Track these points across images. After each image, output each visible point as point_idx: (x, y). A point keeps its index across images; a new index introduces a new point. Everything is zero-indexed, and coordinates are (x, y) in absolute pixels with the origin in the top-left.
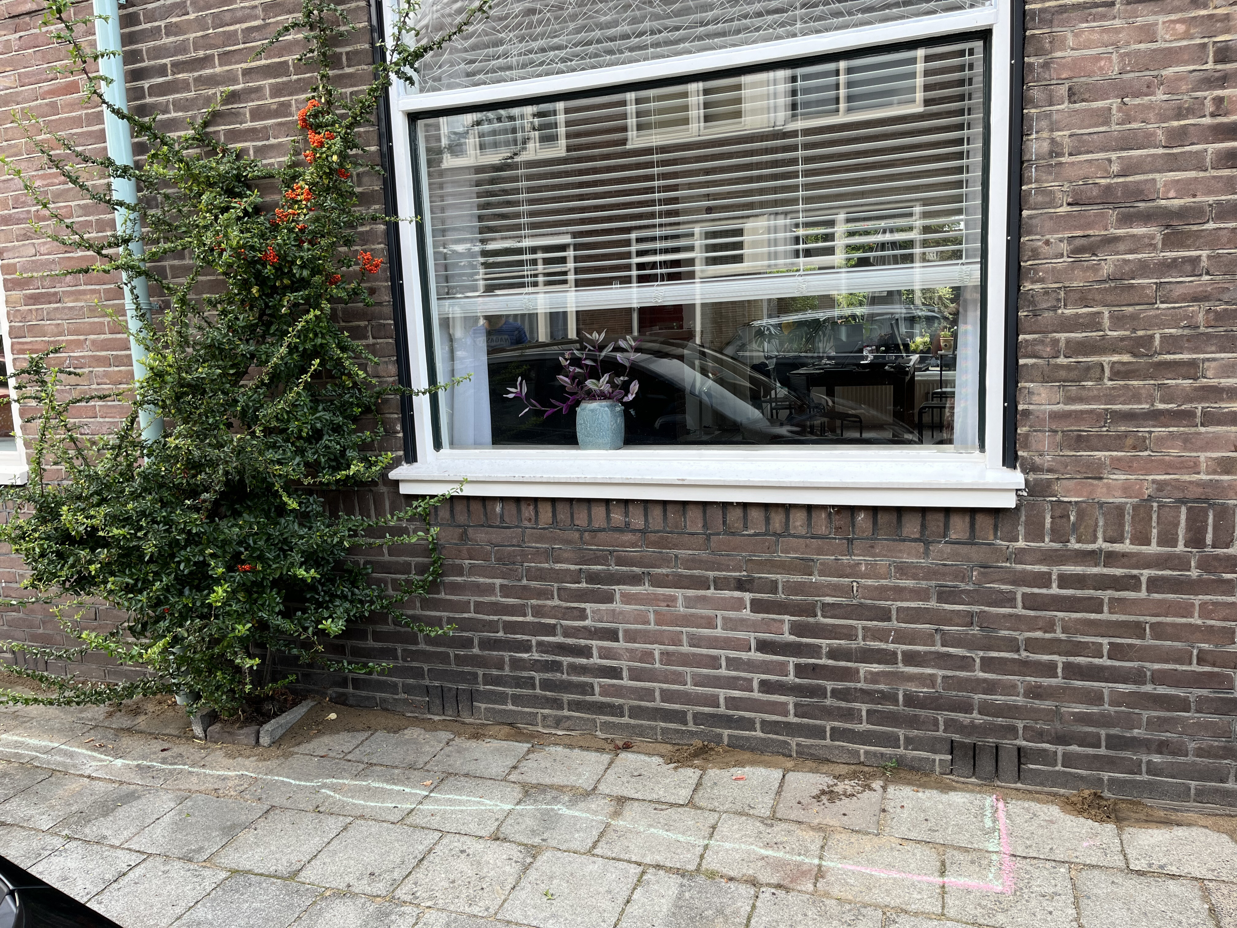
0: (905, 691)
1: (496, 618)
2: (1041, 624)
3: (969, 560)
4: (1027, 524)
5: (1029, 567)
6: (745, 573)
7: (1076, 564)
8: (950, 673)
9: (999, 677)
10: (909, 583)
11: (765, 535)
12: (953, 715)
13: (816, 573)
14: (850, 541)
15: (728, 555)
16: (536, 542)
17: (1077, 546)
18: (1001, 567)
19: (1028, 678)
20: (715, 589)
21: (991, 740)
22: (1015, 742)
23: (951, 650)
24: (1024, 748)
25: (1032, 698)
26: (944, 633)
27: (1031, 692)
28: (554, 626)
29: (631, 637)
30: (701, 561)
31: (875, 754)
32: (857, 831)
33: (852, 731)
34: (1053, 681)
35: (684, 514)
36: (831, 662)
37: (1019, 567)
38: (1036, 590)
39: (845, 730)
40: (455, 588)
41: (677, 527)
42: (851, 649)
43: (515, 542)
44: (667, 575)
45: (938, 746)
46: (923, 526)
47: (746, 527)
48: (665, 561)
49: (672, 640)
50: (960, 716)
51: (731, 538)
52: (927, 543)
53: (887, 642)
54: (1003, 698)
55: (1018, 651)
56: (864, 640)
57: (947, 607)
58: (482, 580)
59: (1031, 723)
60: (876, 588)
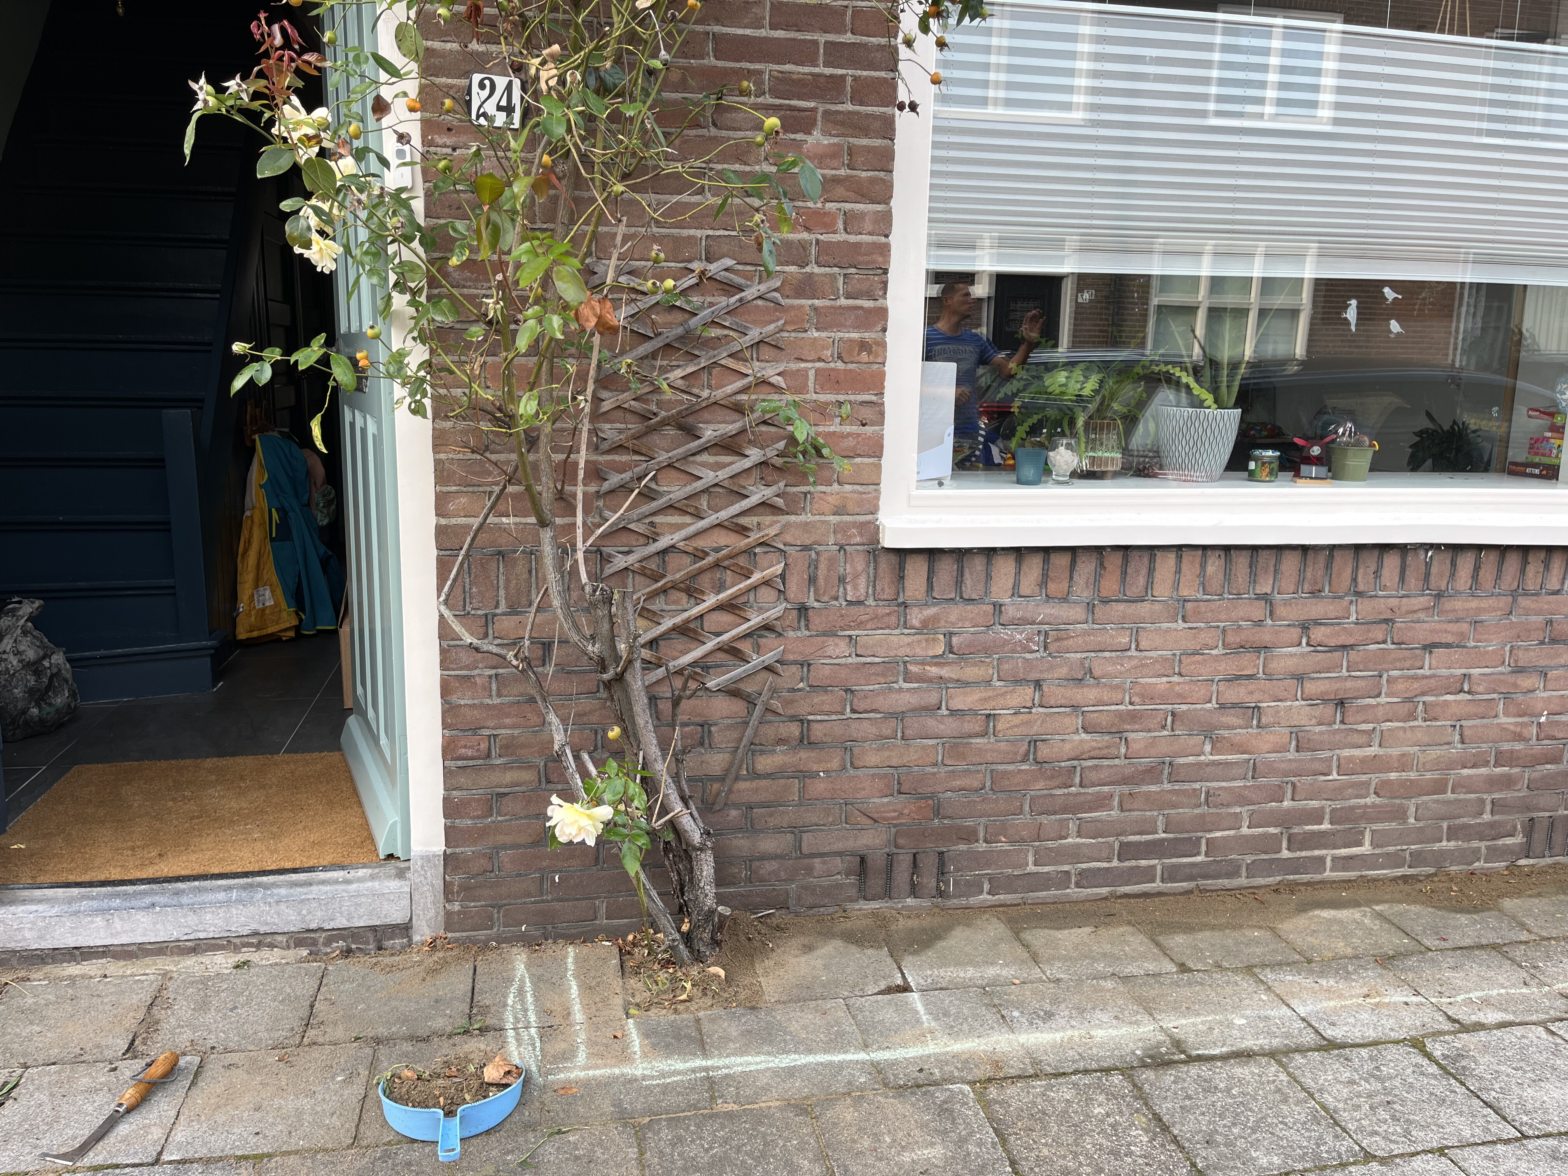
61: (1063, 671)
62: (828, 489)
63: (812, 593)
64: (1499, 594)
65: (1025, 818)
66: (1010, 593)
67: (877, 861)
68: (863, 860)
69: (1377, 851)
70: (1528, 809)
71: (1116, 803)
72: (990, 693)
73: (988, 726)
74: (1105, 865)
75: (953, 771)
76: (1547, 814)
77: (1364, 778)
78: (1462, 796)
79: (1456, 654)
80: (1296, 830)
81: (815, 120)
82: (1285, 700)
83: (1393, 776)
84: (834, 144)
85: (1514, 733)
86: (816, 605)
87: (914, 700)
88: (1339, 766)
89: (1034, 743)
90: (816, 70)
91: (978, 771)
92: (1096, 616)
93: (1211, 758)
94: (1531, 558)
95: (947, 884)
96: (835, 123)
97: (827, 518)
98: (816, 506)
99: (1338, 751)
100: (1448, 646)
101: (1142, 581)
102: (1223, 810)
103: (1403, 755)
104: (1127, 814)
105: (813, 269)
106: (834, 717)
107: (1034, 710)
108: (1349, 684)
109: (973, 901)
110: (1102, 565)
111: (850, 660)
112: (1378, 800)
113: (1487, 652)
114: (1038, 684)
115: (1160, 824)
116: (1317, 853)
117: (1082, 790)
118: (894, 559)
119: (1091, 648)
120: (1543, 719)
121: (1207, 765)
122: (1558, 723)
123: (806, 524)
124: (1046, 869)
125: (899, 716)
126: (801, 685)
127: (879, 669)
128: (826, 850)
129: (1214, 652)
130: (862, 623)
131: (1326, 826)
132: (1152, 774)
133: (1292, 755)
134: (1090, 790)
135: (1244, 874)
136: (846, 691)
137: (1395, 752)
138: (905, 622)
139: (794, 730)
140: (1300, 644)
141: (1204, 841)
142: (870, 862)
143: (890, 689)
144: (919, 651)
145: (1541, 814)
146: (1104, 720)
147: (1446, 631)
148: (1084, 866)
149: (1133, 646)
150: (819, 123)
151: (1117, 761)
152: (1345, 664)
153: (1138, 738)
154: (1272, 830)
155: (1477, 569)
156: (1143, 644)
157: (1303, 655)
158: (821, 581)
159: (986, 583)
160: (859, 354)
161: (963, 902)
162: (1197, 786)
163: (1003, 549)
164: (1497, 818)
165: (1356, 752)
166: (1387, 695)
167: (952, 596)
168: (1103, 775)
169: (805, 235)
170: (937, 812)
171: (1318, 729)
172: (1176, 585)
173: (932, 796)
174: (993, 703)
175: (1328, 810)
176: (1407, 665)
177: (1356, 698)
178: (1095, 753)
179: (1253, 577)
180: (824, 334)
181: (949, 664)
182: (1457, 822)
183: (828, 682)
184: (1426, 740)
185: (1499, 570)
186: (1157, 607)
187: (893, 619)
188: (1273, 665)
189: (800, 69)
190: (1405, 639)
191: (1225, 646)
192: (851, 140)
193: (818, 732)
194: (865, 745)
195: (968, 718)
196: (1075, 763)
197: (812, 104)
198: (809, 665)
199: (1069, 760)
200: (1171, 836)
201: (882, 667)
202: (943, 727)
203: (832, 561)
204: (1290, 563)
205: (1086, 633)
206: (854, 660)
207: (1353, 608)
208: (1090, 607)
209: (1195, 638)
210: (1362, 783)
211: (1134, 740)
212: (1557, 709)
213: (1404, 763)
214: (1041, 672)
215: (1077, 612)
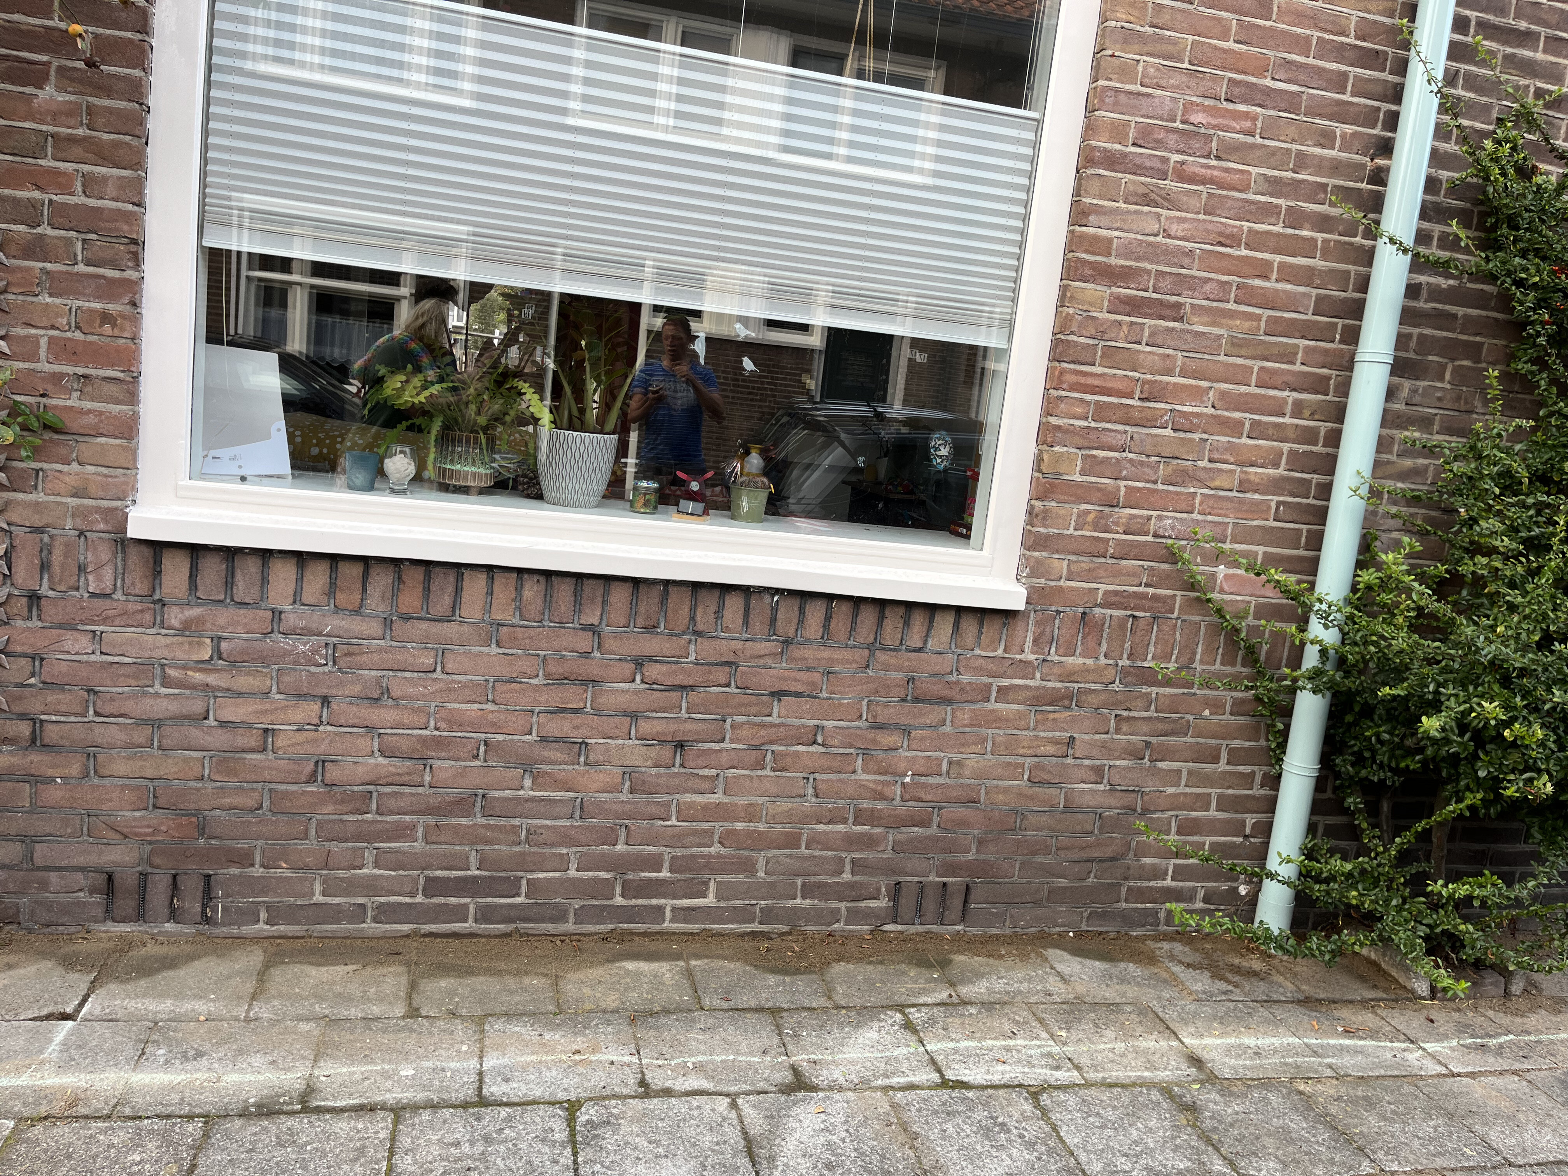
61: (357, 689)
62: (65, 468)
63: (45, 581)
64: (854, 647)
65: (312, 843)
66: (291, 600)
67: (127, 880)
68: (110, 878)
69: (722, 904)
70: (894, 872)
71: (420, 834)
72: (267, 706)
73: (265, 742)
74: (408, 900)
75: (222, 788)
76: (916, 879)
77: (706, 826)
78: (817, 853)
79: (807, 704)
80: (631, 876)
81: (48, 74)
82: (616, 738)
83: (739, 826)
84: (70, 102)
85: (875, 791)
86: (51, 593)
87: (174, 707)
88: (678, 812)
89: (321, 763)
90: (50, 23)
91: (253, 790)
92: (395, 633)
93: (531, 793)
94: (888, 612)
95: (215, 910)
96: (72, 80)
97: (64, 500)
98: (50, 485)
99: (677, 796)
100: (798, 695)
101: (447, 600)
102: (547, 850)
103: (750, 805)
104: (433, 846)
105: (45, 230)
106: (72, 719)
107: (321, 728)
108: (689, 726)
109: (246, 930)
110: (400, 578)
111: (93, 658)
112: (723, 850)
113: (841, 705)
114: (326, 701)
115: (473, 858)
116: (654, 901)
117: (379, 818)
118: (147, 551)
119: (389, 666)
120: (908, 779)
121: (527, 800)
122: (924, 785)
123: (37, 504)
124: (336, 900)
125: (156, 723)
126: (32, 681)
127: (130, 670)
128: (63, 864)
129: (533, 681)
130: (107, 618)
131: (664, 874)
132: (463, 806)
133: (625, 796)
134: (389, 818)
135: (572, 919)
136: (89, 691)
137: (742, 801)
138: (162, 622)
139: (24, 729)
140: (633, 681)
141: (524, 882)
142: (117, 878)
143: (143, 693)
144: (179, 654)
145: (909, 879)
146: (405, 745)
147: (795, 680)
148: (382, 899)
149: (439, 668)
150: (53, 78)
151: (420, 789)
152: (684, 705)
153: (445, 767)
154: (603, 875)
155: (828, 618)
156: (449, 667)
157: (636, 692)
158: (56, 569)
159: (262, 586)
160: (101, 326)
161: (234, 930)
162: (517, 822)
163: (281, 552)
164: (858, 878)
165: (699, 798)
166: (732, 741)
167: (222, 597)
168: (403, 803)
169: (36, 194)
170: (202, 829)
171: (654, 771)
172: (488, 607)
173: (197, 813)
174: (270, 718)
175: (667, 857)
176: (754, 710)
177: (698, 742)
178: (397, 779)
179: (578, 606)
180: (58, 301)
181: (217, 671)
182: (812, 879)
183: (65, 680)
184: (775, 790)
185: (854, 622)
186: (465, 628)
187: (148, 617)
188: (602, 700)
189: (31, 20)
190: (750, 684)
191: (547, 676)
192: (90, 99)
193: (52, 734)
194: (113, 752)
195: (241, 731)
196: (371, 788)
197: (45, 58)
198: (42, 659)
199: (363, 784)
200: (487, 873)
201: (134, 667)
202: (210, 739)
203: (69, 548)
204: (620, 596)
205: (381, 650)
206: (97, 658)
207: (692, 648)
208: (387, 622)
209: (510, 664)
210: (705, 831)
211: (440, 768)
212: (922, 770)
213: (751, 814)
214: (329, 687)
215: (374, 627)
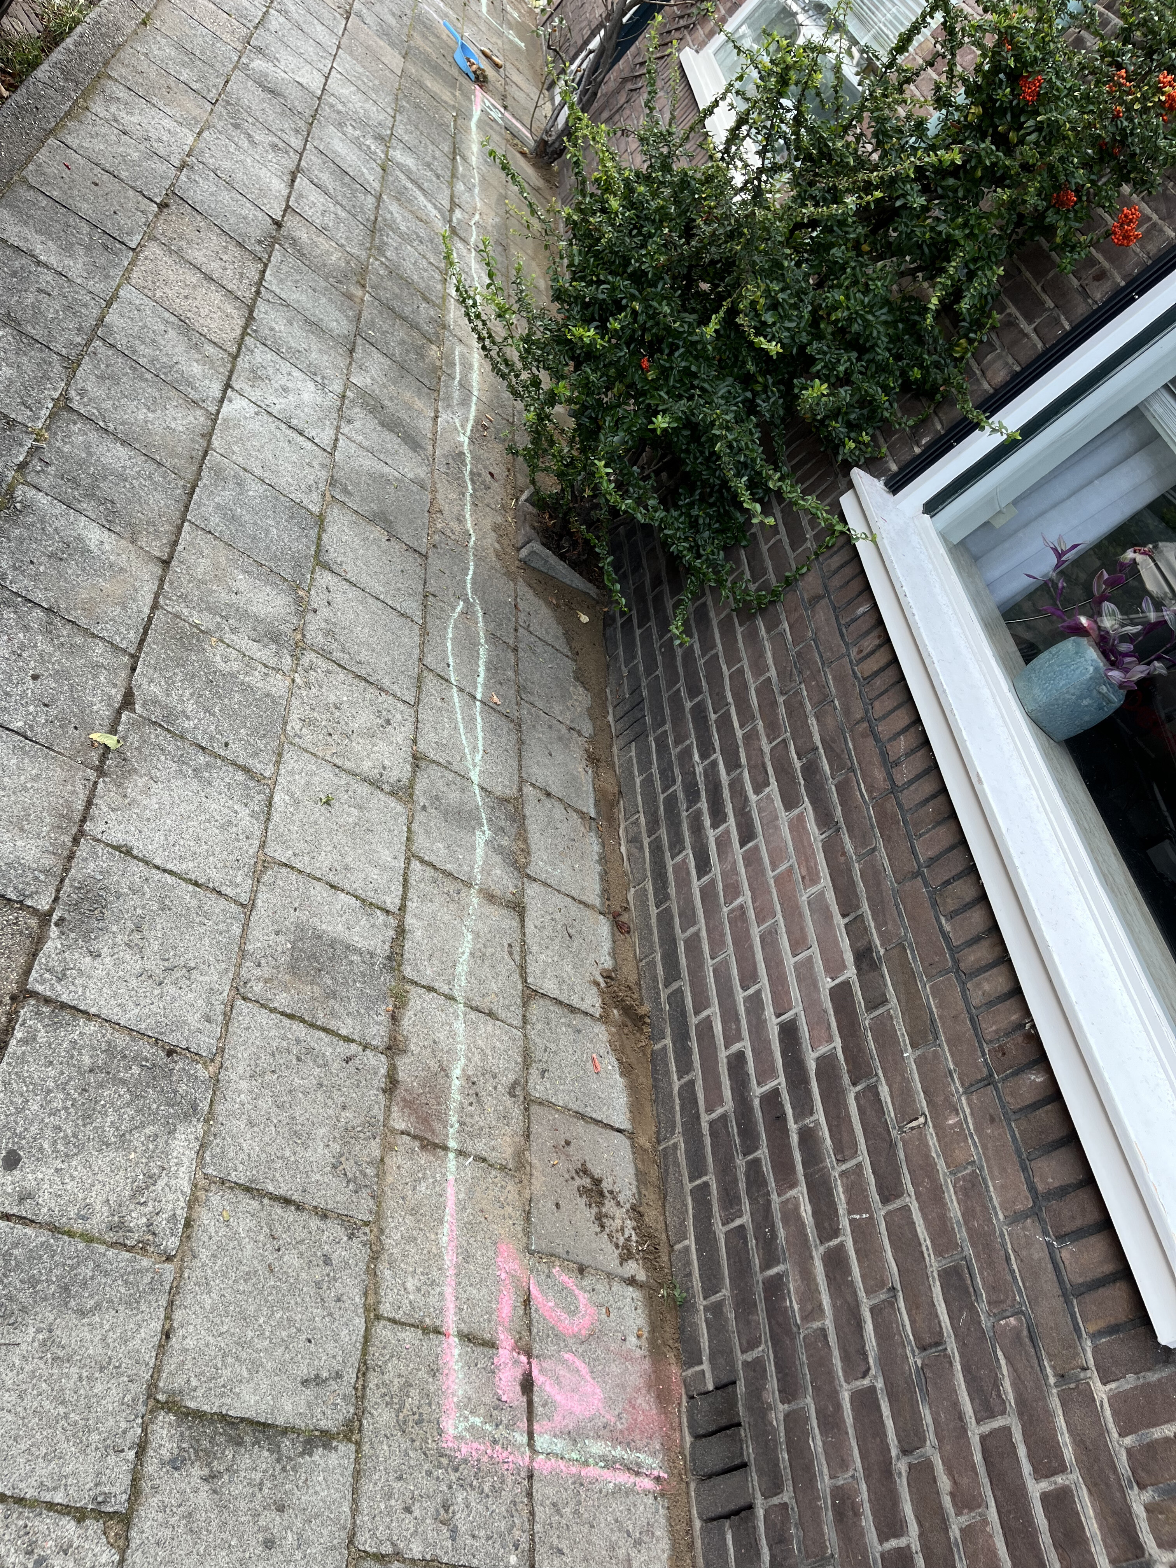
0: (785, 1274)
1: (730, 699)
2: (964, 1481)
3: (1033, 1302)
4: (1144, 1389)
5: (1061, 1422)
6: (882, 952)
7: (1101, 1517)
8: (832, 1339)
9: (851, 1431)
10: (955, 1210)
11: (950, 949)
12: (771, 1369)
13: (918, 1053)
14: (988, 1081)
15: (900, 914)
16: (834, 679)
17: (1138, 1509)
18: (1042, 1368)
19: (864, 1487)
20: (846, 925)
21: (750, 1452)
22: (758, 1495)
23: (869, 1327)
24: (753, 1514)
25: (834, 1504)
26: (891, 1303)
27: (843, 1501)
28: (739, 766)
29: (753, 859)
30: (878, 884)
31: (688, 1263)
32: (528, 1219)
33: (710, 1216)
34: (872, 1536)
35: (939, 823)
36: (794, 1139)
37: (1055, 1403)
38: (1022, 1451)
39: (709, 1203)
40: (752, 637)
41: (914, 826)
42: (823, 1160)
43: (827, 655)
44: (844, 854)
45: (721, 1361)
46: (1062, 1192)
47: (951, 916)
48: (861, 838)
49: (762, 910)
50: (773, 1383)
51: (927, 904)
52: (1034, 1213)
53: (850, 1213)
54: (820, 1450)
55: (905, 1452)
56: (842, 1174)
57: (937, 1291)
58: (769, 654)
59: (794, 1517)
60: (927, 1156)
